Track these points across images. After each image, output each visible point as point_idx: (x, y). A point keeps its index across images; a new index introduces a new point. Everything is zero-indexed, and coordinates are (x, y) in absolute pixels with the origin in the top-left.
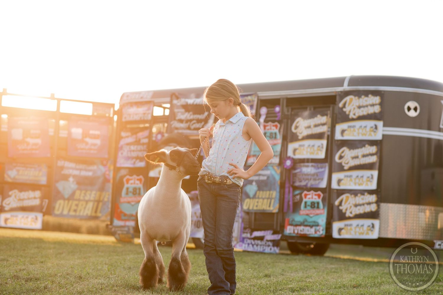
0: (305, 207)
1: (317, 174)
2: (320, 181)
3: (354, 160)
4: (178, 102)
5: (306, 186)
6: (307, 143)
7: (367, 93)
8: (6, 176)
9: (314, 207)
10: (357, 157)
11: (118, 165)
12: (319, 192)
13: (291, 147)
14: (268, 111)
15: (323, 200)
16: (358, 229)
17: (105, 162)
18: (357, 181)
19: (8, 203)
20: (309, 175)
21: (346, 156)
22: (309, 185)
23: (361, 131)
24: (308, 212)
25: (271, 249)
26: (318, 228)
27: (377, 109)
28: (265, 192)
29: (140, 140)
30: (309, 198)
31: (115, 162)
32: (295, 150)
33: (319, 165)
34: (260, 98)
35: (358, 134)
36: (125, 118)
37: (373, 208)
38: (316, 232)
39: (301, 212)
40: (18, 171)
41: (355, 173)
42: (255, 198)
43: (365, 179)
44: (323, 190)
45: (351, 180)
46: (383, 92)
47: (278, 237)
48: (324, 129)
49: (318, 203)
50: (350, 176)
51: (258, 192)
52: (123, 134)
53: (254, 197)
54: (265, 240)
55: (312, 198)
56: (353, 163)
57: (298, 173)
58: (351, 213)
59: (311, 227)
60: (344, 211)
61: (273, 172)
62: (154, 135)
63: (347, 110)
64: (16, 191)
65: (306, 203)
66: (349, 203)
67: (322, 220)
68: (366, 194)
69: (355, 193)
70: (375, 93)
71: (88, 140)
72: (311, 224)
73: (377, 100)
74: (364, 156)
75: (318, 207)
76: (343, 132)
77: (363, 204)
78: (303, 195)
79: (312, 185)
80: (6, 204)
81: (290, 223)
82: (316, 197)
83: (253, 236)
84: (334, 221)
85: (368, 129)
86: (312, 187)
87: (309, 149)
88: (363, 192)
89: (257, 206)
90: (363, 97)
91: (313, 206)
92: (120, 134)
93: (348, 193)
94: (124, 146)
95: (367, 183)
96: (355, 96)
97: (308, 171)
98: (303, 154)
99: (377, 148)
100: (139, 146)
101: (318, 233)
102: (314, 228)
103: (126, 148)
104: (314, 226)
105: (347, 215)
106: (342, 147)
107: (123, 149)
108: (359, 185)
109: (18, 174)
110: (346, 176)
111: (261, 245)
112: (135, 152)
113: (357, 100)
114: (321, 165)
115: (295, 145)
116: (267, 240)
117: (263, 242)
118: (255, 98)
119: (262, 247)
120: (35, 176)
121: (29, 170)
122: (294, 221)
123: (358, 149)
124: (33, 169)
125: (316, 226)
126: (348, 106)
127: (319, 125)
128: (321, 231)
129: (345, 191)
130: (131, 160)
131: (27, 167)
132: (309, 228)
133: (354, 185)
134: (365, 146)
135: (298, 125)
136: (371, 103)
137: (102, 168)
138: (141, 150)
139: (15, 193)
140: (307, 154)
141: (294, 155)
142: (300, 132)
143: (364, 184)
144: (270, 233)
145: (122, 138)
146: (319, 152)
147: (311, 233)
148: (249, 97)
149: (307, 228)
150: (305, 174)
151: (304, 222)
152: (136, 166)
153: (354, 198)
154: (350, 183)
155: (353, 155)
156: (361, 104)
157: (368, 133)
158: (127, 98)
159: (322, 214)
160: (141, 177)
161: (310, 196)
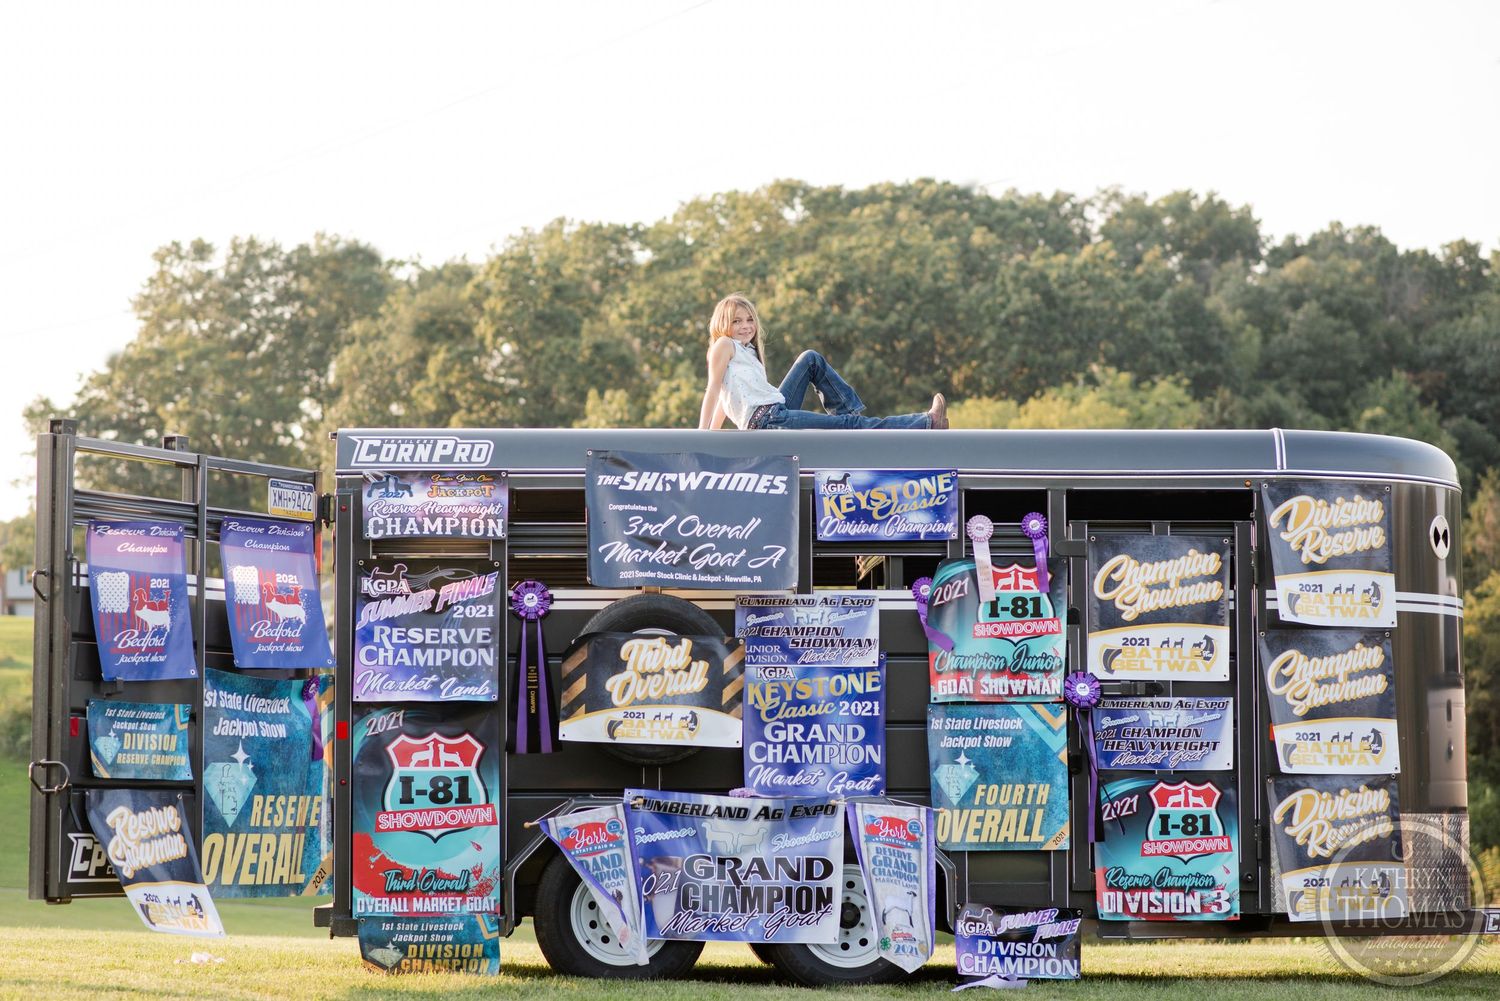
0: (1164, 831)
1: (1194, 730)
2: (1206, 750)
3: (1324, 686)
4: (623, 482)
5: (1161, 765)
6: (1156, 633)
7: (1348, 490)
9: (1195, 830)
10: (1332, 680)
11: (360, 696)
12: (1209, 785)
13: (1098, 642)
14: (997, 529)
15: (1223, 808)
17: (313, 687)
18: (1336, 748)
21: (1296, 677)
22: (1172, 765)
23: (1337, 600)
24: (1173, 847)
25: (1054, 967)
26: (1214, 894)
27: (1376, 538)
28: (1007, 788)
29: (449, 608)
30: (1177, 805)
32: (1109, 656)
33: (1203, 701)
34: (963, 486)
35: (1333, 609)
36: (378, 526)
37: (1383, 827)
38: (1205, 908)
39: (1149, 848)
40: (120, 735)
41: (1327, 727)
42: (971, 807)
43: (1356, 742)
44: (1222, 779)
45: (1317, 748)
46: (1388, 489)
47: (1071, 927)
48: (1213, 591)
49: (1206, 819)
50: (1315, 736)
51: (981, 787)
52: (367, 585)
53: (967, 801)
54: (1036, 940)
55: (1187, 804)
56: (1319, 697)
57: (1125, 725)
58: (1323, 845)
59: (1189, 891)
60: (1300, 840)
61: (1036, 725)
63: (1292, 537)
64: (123, 810)
65: (1164, 818)
66: (1316, 818)
67: (1226, 868)
68: (1362, 788)
69: (1327, 783)
70: (1369, 491)
71: (274, 605)
72: (1188, 883)
73: (1375, 509)
75: (1207, 831)
76: (1292, 599)
77: (1356, 819)
78: (1153, 794)
79: (1182, 763)
81: (1113, 881)
82: (1200, 800)
83: (1002, 930)
85: (1358, 594)
86: (1180, 769)
87: (1167, 654)
88: (1353, 782)
89: (978, 832)
90: (1338, 500)
91: (1190, 829)
92: (357, 586)
93: (1308, 787)
94: (377, 629)
95: (1361, 757)
96: (1317, 497)
97: (1167, 720)
98: (1143, 668)
99: (1384, 653)
100: (445, 632)
101: (1214, 908)
102: (1198, 894)
103: (390, 637)
104: (1199, 887)
105: (1311, 853)
106: (1284, 650)
107: (376, 640)
108: (1342, 762)
109: (121, 750)
110: (1300, 736)
111: (1025, 956)
112: (430, 652)
113: (1321, 508)
114: (1209, 702)
115: (1113, 638)
116: (1042, 941)
117: (1030, 945)
118: (946, 485)
119: (1027, 960)
120: (164, 753)
121: (146, 732)
122: (1124, 875)
123: (1336, 654)
124: (154, 727)
125: (1204, 888)
126: (1296, 527)
127: (1193, 581)
128: (1227, 903)
129: (1300, 782)
130: (417, 680)
131: (140, 721)
132: (1181, 895)
133: (1326, 764)
134: (1354, 648)
135: (1115, 577)
136: (1361, 519)
137: (302, 707)
138: (461, 646)
139: (122, 817)
140: (1159, 669)
141: (1109, 670)
142: (1128, 599)
143: (1356, 761)
144: (1050, 917)
145: (369, 598)
146: (1200, 662)
147: (1189, 910)
148: (924, 482)
149: (1174, 895)
150: (1157, 730)
151: (1162, 878)
152: (443, 697)
153: (1330, 802)
154: (1315, 758)
155: (1320, 673)
156: (1335, 523)
157: (1358, 609)
158: (373, 457)
159: (1223, 850)
160: (467, 737)
161: (1180, 798)
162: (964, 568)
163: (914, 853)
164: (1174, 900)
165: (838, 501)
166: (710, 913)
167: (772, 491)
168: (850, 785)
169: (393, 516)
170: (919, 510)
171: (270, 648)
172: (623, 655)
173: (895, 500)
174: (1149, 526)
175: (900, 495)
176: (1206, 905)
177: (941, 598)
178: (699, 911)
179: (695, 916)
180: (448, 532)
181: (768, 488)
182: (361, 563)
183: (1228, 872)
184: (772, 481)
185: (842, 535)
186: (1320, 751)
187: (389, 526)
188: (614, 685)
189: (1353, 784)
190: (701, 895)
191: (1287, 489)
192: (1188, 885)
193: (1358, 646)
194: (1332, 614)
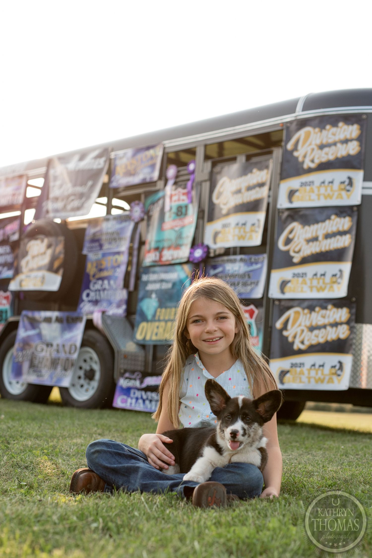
1: (248, 275)
2: (253, 286)
3: (311, 244)
6: (233, 219)
7: (335, 120)
10: (315, 239)
12: (252, 307)
13: (210, 230)
14: (178, 172)
15: (258, 321)
18: (315, 282)
20: (236, 275)
21: (296, 239)
23: (322, 190)
27: (353, 149)
28: (168, 310)
29: (8, 237)
32: (215, 236)
33: (253, 258)
34: (167, 150)
35: (319, 196)
37: (343, 332)
41: (311, 269)
42: (155, 321)
43: (328, 278)
44: (257, 302)
45: (304, 283)
46: (364, 117)
48: (262, 193)
49: (250, 326)
50: (303, 275)
51: (159, 310)
53: (154, 318)
56: (309, 250)
58: (302, 342)
60: (290, 339)
61: (183, 276)
63: (300, 154)
66: (300, 325)
68: (330, 307)
69: (309, 305)
70: (350, 119)
73: (353, 131)
76: (291, 194)
77: (324, 327)
82: (247, 315)
83: (144, 385)
84: (273, 358)
85: (336, 185)
87: (237, 231)
88: (323, 304)
89: (156, 335)
90: (328, 127)
93: (299, 306)
95: (331, 287)
96: (315, 127)
97: (235, 269)
99: (352, 221)
105: (295, 347)
106: (291, 223)
108: (318, 291)
110: (295, 275)
113: (317, 133)
114: (256, 258)
115: (217, 226)
123: (318, 223)
126: (303, 146)
127: (253, 187)
133: (309, 292)
134: (330, 219)
135: (221, 190)
136: (342, 138)
141: (215, 243)
143: (327, 289)
146: (253, 234)
150: (229, 275)
153: (308, 315)
154: (302, 288)
155: (309, 236)
156: (324, 142)
157: (336, 194)
159: (255, 345)
160: (9, 293)
162: (161, 195)
170: (147, 167)
184: (99, 162)
186: (306, 284)
189: (325, 304)
191: (301, 125)
193: (333, 217)
194: (319, 199)
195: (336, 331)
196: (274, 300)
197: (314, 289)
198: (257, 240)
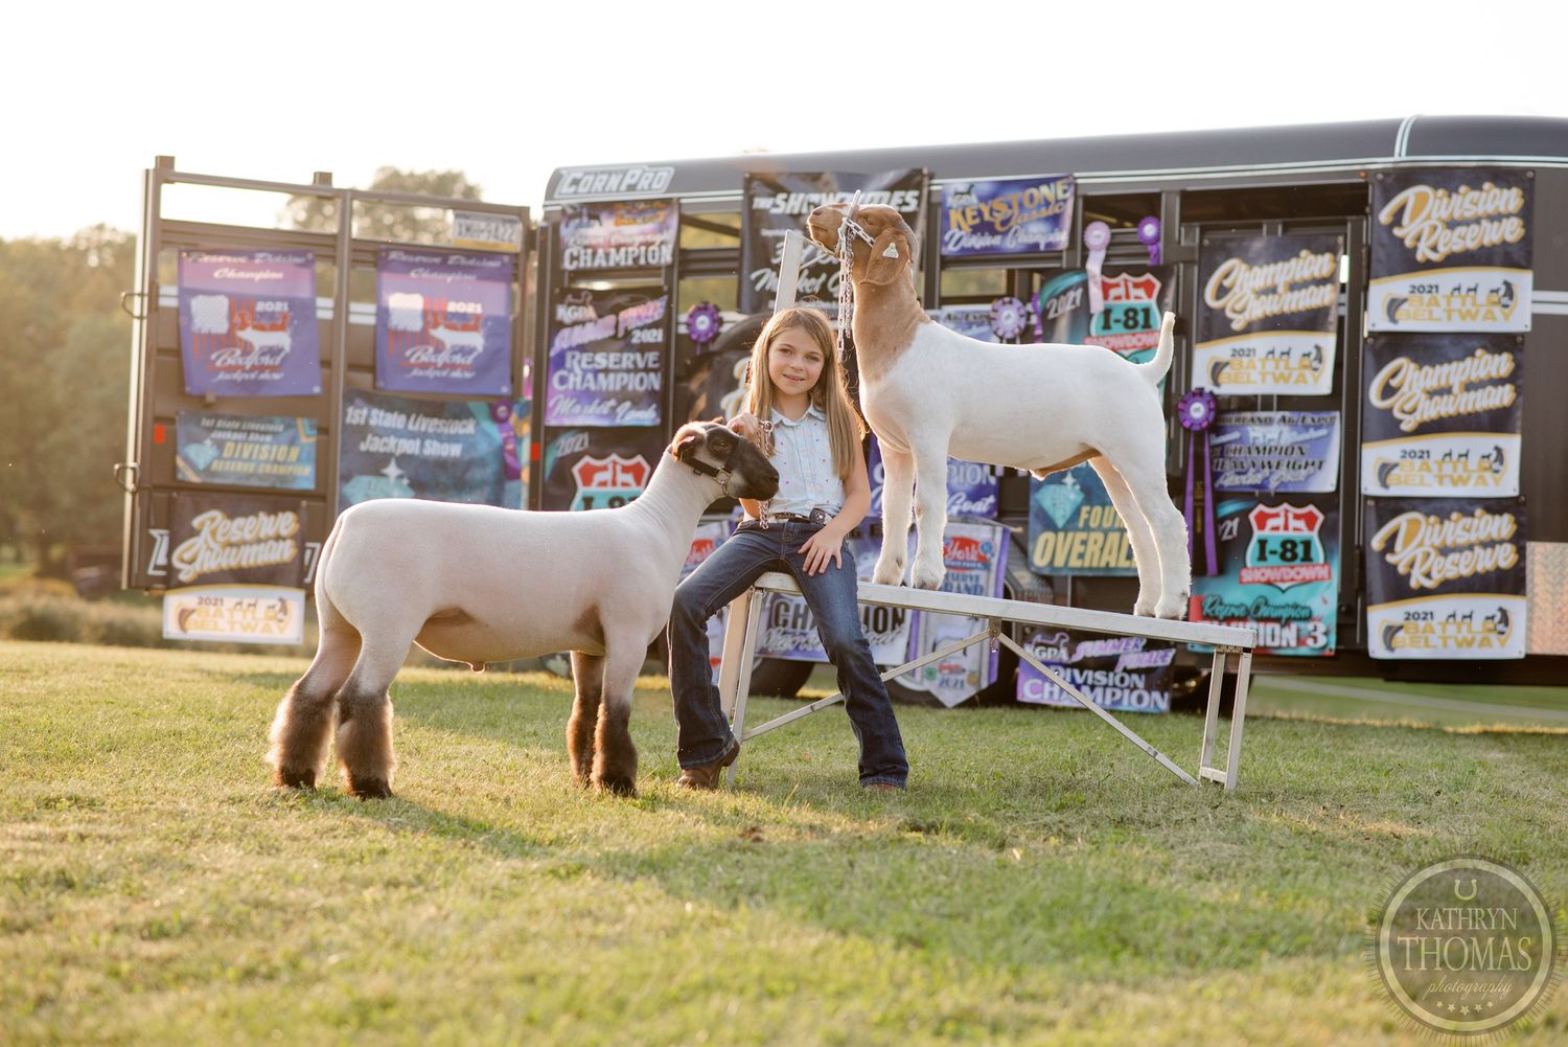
0: (1262, 557)
1: (1298, 448)
2: (1311, 469)
3: (1436, 398)
4: (775, 206)
5: (1262, 486)
6: (1261, 342)
7: (1476, 178)
8: (180, 462)
9: (1295, 557)
10: (1445, 391)
11: (552, 421)
12: (1311, 508)
13: (1205, 356)
14: (1113, 235)
15: (1327, 533)
16: (1452, 629)
17: (502, 410)
18: (1448, 468)
19: (187, 556)
20: (1273, 448)
21: (1404, 388)
22: (1273, 485)
23: (1456, 303)
24: (1270, 574)
25: (1140, 699)
26: (1310, 626)
27: (1512, 230)
29: (628, 334)
30: (1276, 528)
31: (538, 409)
32: (1217, 369)
33: (1309, 416)
34: (1081, 192)
35: (1449, 313)
36: (573, 258)
37: (1505, 557)
38: (1300, 642)
39: (1247, 576)
40: (220, 444)
41: (1438, 444)
42: (1077, 530)
43: (1474, 460)
44: (1324, 501)
45: (1426, 468)
46: (1530, 174)
47: (1163, 658)
48: (1325, 296)
49: (1307, 544)
50: (1424, 454)
51: (1085, 509)
52: (564, 313)
53: (1072, 524)
54: (1119, 669)
55: (1286, 528)
56: (1431, 410)
57: (1230, 442)
58: (1428, 575)
59: (1285, 622)
60: (1402, 570)
62: (683, 318)
63: (1406, 232)
64: (216, 514)
65: (1263, 543)
66: (1421, 544)
67: (1324, 600)
68: (1478, 512)
69: (1438, 508)
70: (1503, 177)
71: (441, 333)
72: (1285, 614)
73: (1511, 199)
74: (1469, 387)
75: (1307, 558)
76: (1394, 306)
77: (1470, 547)
78: (1252, 517)
79: (1282, 484)
80: (182, 561)
81: (1207, 610)
82: (1301, 524)
83: (1077, 658)
84: (1371, 604)
85: (1482, 295)
86: (1282, 490)
87: (1270, 365)
88: (1467, 506)
89: (1081, 556)
90: (1463, 189)
91: (1289, 555)
92: (553, 313)
93: (1414, 509)
94: (569, 355)
95: (1481, 477)
96: (1436, 187)
97: (1269, 436)
98: (1249, 382)
99: (1514, 360)
100: (625, 356)
101: (1310, 642)
102: (1294, 626)
103: (580, 362)
104: (1295, 619)
105: (1413, 584)
106: (1393, 358)
107: (568, 365)
108: (1455, 483)
109: (220, 457)
110: (1405, 454)
111: (1106, 686)
112: (611, 376)
113: (1441, 199)
114: (1316, 417)
115: (1220, 350)
116: (1125, 670)
117: (1111, 675)
118: (1065, 191)
119: (1109, 691)
120: (276, 462)
121: (255, 442)
122: (1221, 604)
123: (1450, 361)
124: (269, 438)
125: (1301, 619)
126: (1412, 219)
127: (1305, 284)
128: (1322, 637)
129: (1403, 504)
130: (599, 404)
131: (249, 432)
132: (1277, 626)
133: (1436, 485)
134: (1472, 355)
135: (1226, 283)
136: (1490, 209)
137: (491, 428)
138: (636, 370)
139: (213, 520)
140: (1264, 381)
141: (1216, 383)
142: (1238, 307)
143: (1472, 482)
144: (1136, 646)
145: (561, 325)
146: (1308, 373)
147: (1284, 644)
148: (1044, 189)
149: (1270, 626)
150: (1257, 448)
151: (1258, 608)
152: (618, 422)
153: (1438, 527)
154: (1422, 478)
155: (1432, 384)
156: (1457, 215)
157: (1483, 312)
158: (573, 189)
159: (1323, 579)
160: (639, 459)
161: (1280, 522)
162: (1076, 279)
163: (982, 574)
164: (1269, 632)
165: (964, 213)
166: (799, 630)
167: (905, 209)
168: (967, 506)
169: (586, 247)
170: (1039, 220)
171: (430, 373)
172: (736, 372)
173: (1016, 209)
174: (1260, 227)
175: (1021, 205)
176: (1302, 638)
177: (1056, 311)
178: (789, 628)
179: (785, 633)
180: (630, 262)
181: (900, 205)
182: (557, 291)
183: (1325, 602)
184: (903, 198)
185: (968, 250)
186: (1429, 470)
187: (582, 258)
188: (727, 405)
189: (1468, 508)
190: (791, 612)
191: (1405, 178)
192: (1285, 616)
193: (1479, 352)
194: (1449, 318)
195: (1492, 555)
196: (1367, 497)
197: (1447, 481)
198: (1323, 385)
